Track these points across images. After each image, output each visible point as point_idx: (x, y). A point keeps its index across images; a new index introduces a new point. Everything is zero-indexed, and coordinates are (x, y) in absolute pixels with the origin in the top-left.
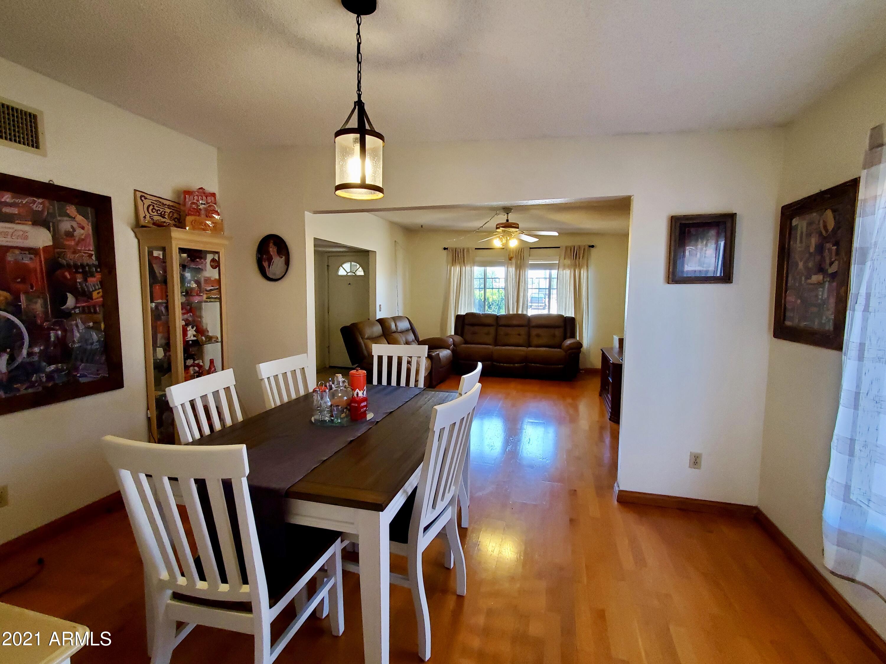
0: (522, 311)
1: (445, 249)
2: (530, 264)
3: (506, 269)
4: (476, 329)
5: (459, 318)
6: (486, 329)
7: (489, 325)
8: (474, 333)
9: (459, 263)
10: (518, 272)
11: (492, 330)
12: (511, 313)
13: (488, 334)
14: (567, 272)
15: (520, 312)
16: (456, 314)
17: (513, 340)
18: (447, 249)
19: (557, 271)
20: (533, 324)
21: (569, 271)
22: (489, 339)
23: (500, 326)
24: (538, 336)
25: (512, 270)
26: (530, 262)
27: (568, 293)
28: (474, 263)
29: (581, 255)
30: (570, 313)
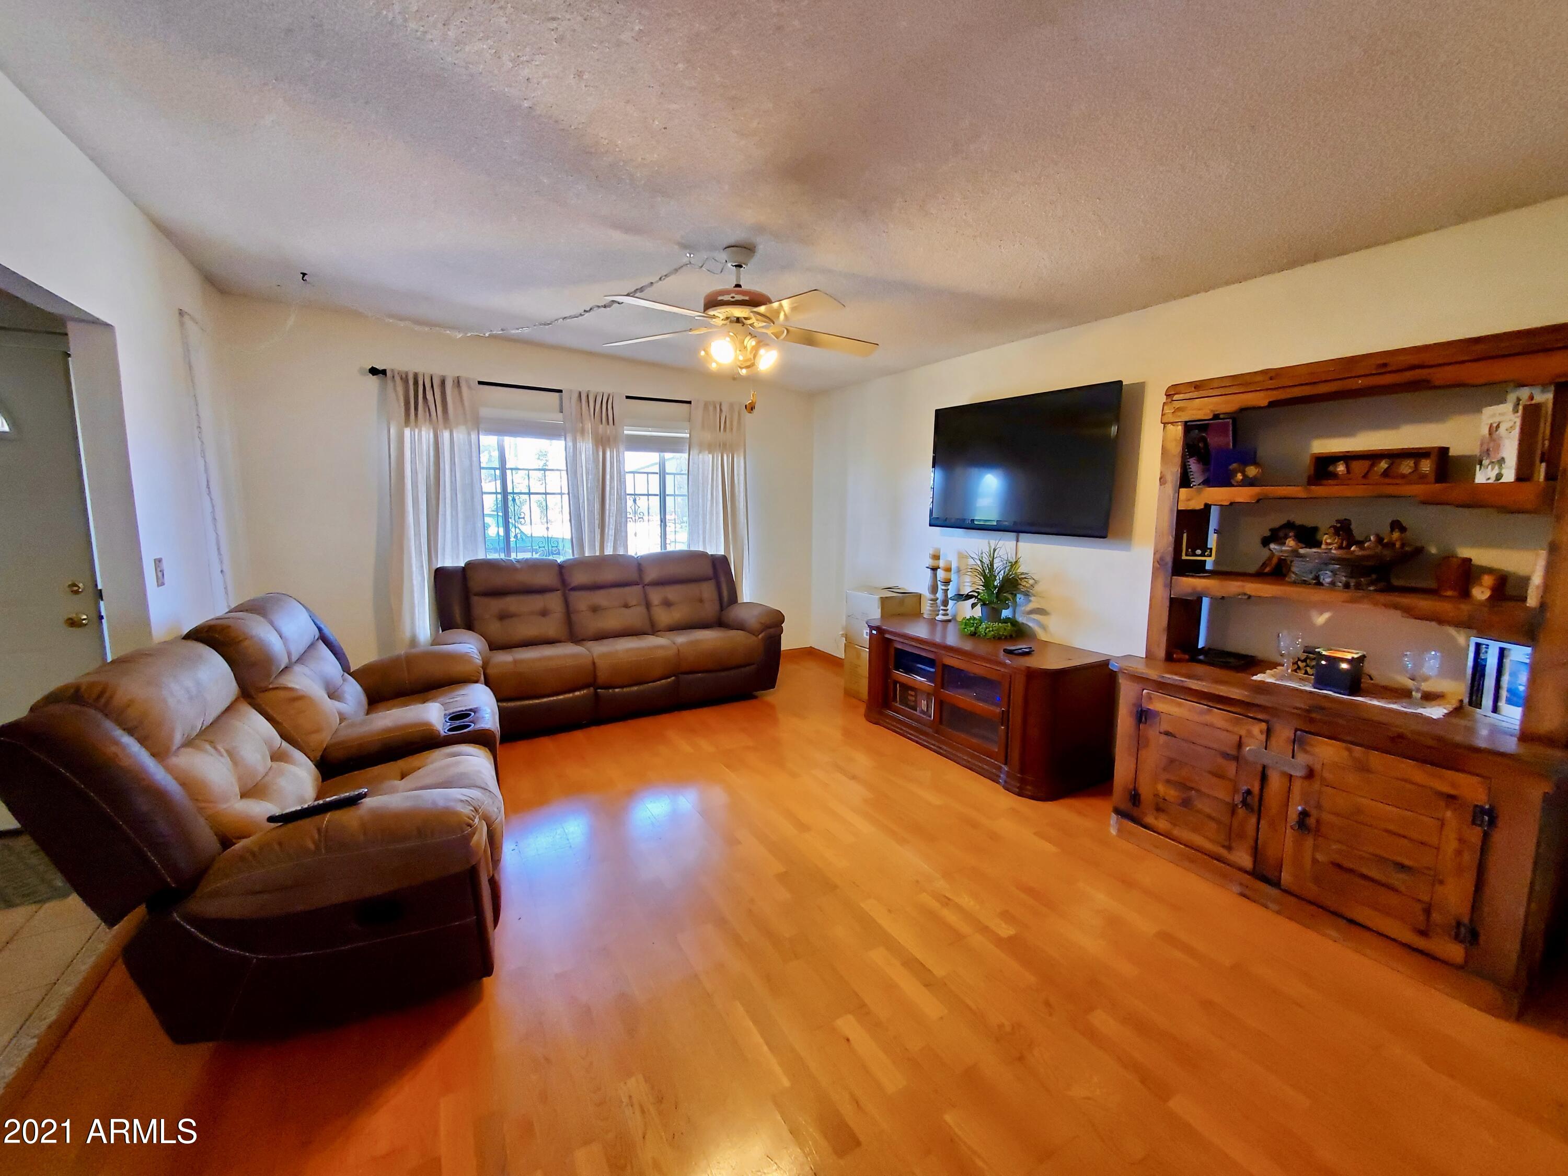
0: (615, 548)
1: (374, 371)
2: (627, 435)
3: (570, 444)
4: (511, 603)
5: (442, 578)
6: (536, 602)
7: (542, 591)
8: (503, 616)
9: (430, 420)
10: (601, 454)
11: (554, 601)
12: (587, 555)
13: (544, 613)
14: (707, 459)
15: (609, 551)
16: (435, 567)
17: (612, 622)
18: (384, 372)
19: (686, 455)
20: (651, 575)
21: (710, 456)
22: (551, 626)
23: (574, 589)
24: (667, 604)
25: (586, 447)
26: (626, 432)
27: (709, 503)
28: (478, 424)
29: (735, 423)
30: (716, 548)
